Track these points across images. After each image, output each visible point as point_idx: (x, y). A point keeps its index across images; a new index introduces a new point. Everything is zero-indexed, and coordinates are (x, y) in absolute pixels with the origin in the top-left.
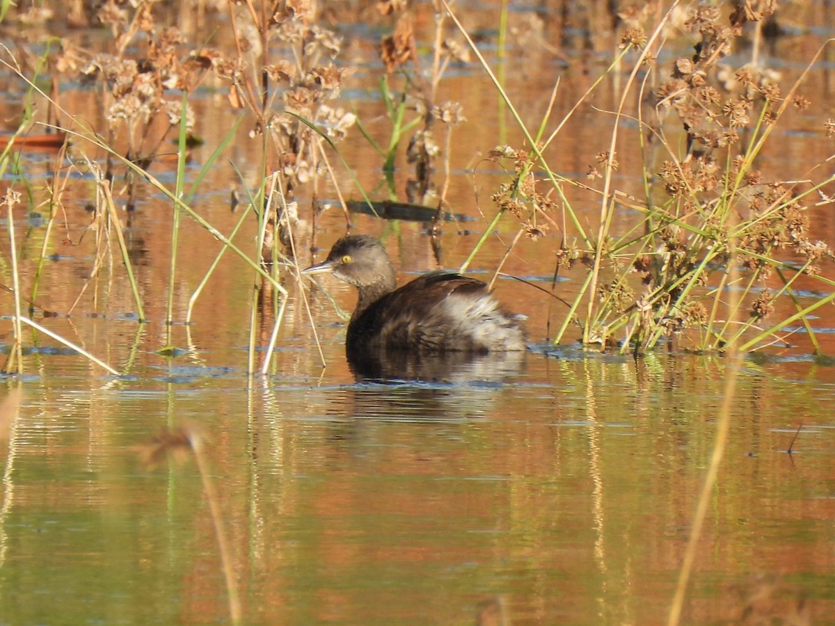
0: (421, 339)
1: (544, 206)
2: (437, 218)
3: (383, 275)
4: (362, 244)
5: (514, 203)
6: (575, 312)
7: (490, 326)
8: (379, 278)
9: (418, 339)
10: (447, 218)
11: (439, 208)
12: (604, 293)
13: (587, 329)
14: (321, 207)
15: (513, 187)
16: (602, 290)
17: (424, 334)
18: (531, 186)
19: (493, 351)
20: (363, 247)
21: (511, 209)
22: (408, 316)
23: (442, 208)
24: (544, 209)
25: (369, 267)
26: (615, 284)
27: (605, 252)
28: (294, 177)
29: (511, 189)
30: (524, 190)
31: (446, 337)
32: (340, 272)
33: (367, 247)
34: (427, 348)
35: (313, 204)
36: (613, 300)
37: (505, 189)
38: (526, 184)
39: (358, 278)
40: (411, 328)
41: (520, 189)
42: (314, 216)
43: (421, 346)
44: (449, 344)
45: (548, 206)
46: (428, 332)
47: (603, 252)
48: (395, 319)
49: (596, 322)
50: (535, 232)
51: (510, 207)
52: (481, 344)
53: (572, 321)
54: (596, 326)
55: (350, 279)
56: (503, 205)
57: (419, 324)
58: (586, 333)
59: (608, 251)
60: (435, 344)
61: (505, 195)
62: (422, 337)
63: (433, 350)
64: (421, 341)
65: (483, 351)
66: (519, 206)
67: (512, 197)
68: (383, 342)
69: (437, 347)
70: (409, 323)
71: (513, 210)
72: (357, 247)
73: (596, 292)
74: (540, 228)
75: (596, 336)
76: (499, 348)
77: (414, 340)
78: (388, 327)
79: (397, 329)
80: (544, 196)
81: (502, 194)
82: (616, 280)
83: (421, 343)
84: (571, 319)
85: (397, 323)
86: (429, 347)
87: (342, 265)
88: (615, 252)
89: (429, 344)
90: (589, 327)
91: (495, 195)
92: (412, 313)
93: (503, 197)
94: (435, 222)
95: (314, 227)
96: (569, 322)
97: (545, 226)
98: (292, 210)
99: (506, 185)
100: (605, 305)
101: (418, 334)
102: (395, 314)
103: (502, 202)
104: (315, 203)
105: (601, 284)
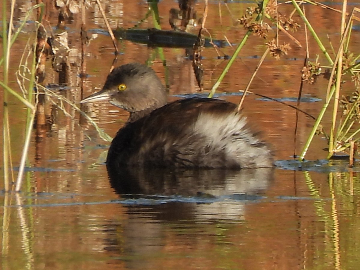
0: (176, 157)
1: (287, 26)
2: (197, 45)
3: (156, 100)
4: (136, 73)
5: (260, 25)
6: (320, 124)
7: (241, 144)
8: (153, 103)
9: (174, 157)
10: (207, 44)
11: (200, 35)
12: (347, 106)
13: (332, 139)
14: (89, 37)
15: (258, 10)
16: (344, 102)
17: (179, 153)
18: (275, 9)
19: (245, 168)
20: (136, 75)
21: (257, 31)
22: (163, 137)
23: (202, 35)
24: (287, 29)
25: (144, 93)
26: (356, 95)
27: (346, 67)
28: (65, 9)
29: (256, 12)
30: (269, 13)
31: (200, 155)
32: (116, 99)
33: (140, 75)
34: (182, 165)
35: (81, 33)
36: (355, 111)
37: (250, 13)
38: (269, 8)
39: (133, 104)
40: (167, 147)
41: (265, 12)
42: (82, 45)
43: (177, 164)
44: (202, 162)
45: (291, 26)
46: (182, 150)
47: (344, 67)
48: (152, 139)
49: (340, 132)
50: (278, 51)
51: (256, 29)
52: (233, 160)
53: (318, 132)
54: (341, 137)
55: (126, 105)
56: (249, 28)
57: (174, 144)
58: (331, 143)
59: (349, 66)
60: (189, 161)
61: (251, 18)
62: (177, 156)
63: (188, 168)
64: (177, 160)
65: (235, 168)
66: (265, 28)
67: (258, 19)
68: (141, 161)
69: (192, 164)
70: (165, 143)
71: (259, 31)
72: (131, 75)
73: (339, 103)
74: (282, 48)
75: (340, 146)
76: (250, 166)
77: (170, 159)
78: (146, 147)
79: (154, 148)
80: (287, 17)
81: (249, 17)
82: (357, 92)
83: (177, 162)
84: (317, 130)
85: (153, 143)
86: (184, 164)
87: (119, 92)
88: (355, 67)
89: (184, 162)
90: (334, 138)
91: (242, 19)
92: (167, 133)
93: (249, 21)
94: (196, 48)
95: (83, 55)
96: (315, 134)
97: (287, 46)
98: (63, 39)
99: (251, 9)
100: (348, 117)
101: (174, 152)
102: (152, 134)
103: (248, 25)
104: (83, 33)
105: (343, 96)
